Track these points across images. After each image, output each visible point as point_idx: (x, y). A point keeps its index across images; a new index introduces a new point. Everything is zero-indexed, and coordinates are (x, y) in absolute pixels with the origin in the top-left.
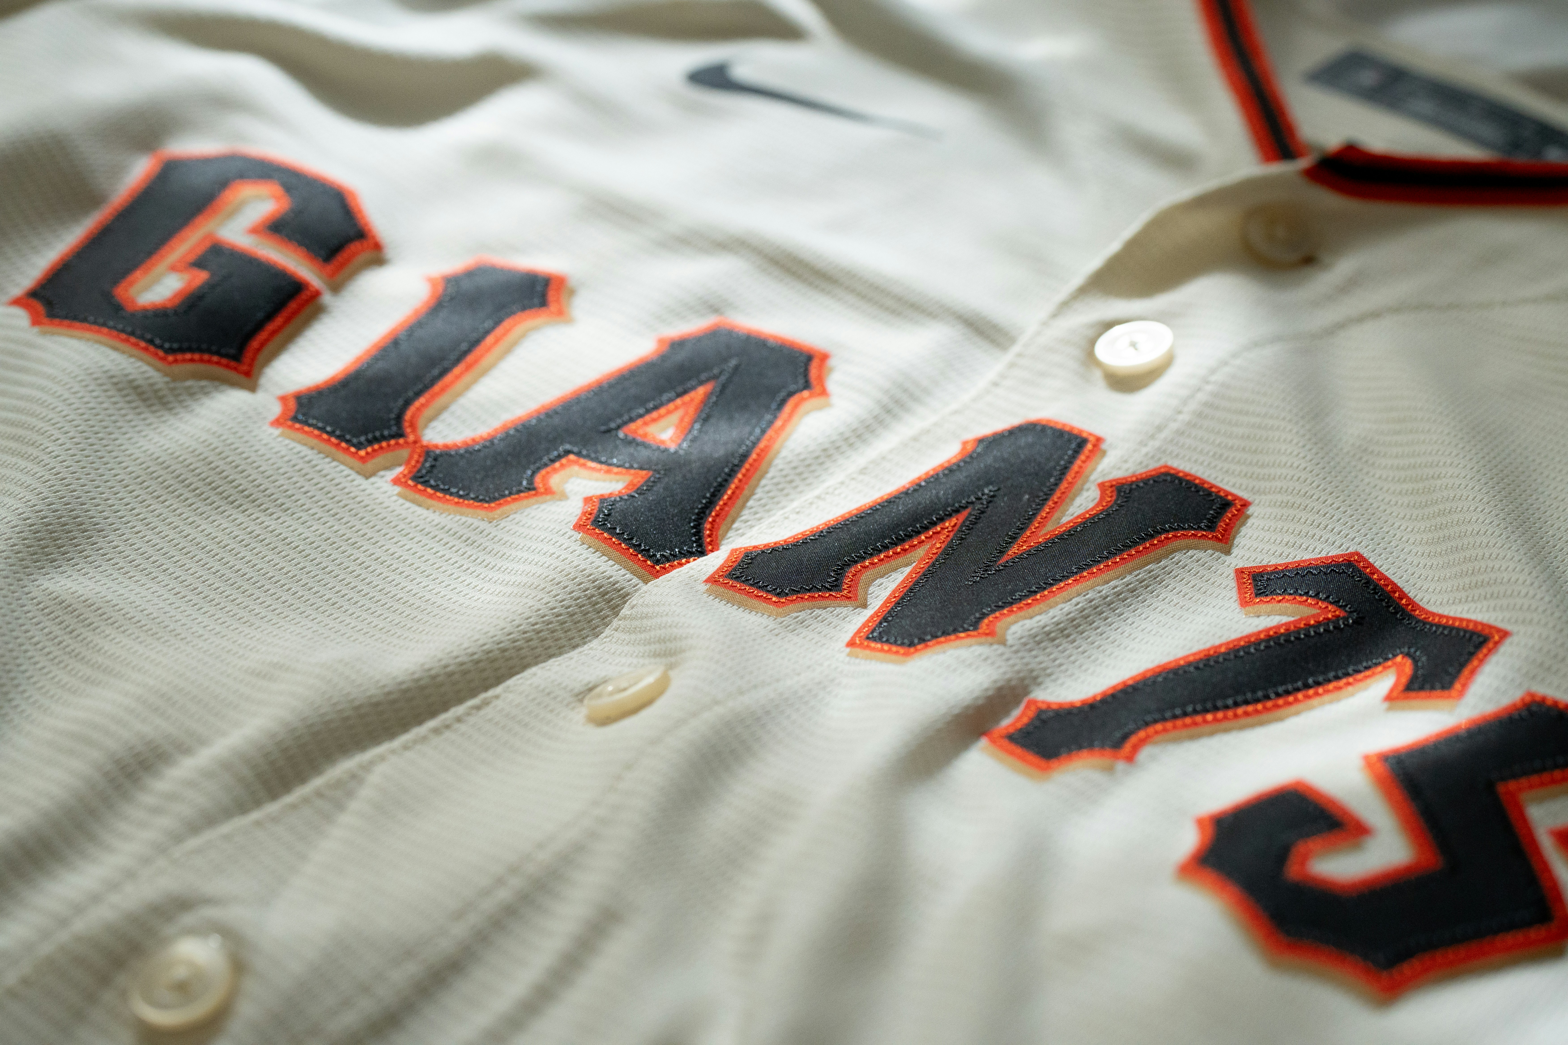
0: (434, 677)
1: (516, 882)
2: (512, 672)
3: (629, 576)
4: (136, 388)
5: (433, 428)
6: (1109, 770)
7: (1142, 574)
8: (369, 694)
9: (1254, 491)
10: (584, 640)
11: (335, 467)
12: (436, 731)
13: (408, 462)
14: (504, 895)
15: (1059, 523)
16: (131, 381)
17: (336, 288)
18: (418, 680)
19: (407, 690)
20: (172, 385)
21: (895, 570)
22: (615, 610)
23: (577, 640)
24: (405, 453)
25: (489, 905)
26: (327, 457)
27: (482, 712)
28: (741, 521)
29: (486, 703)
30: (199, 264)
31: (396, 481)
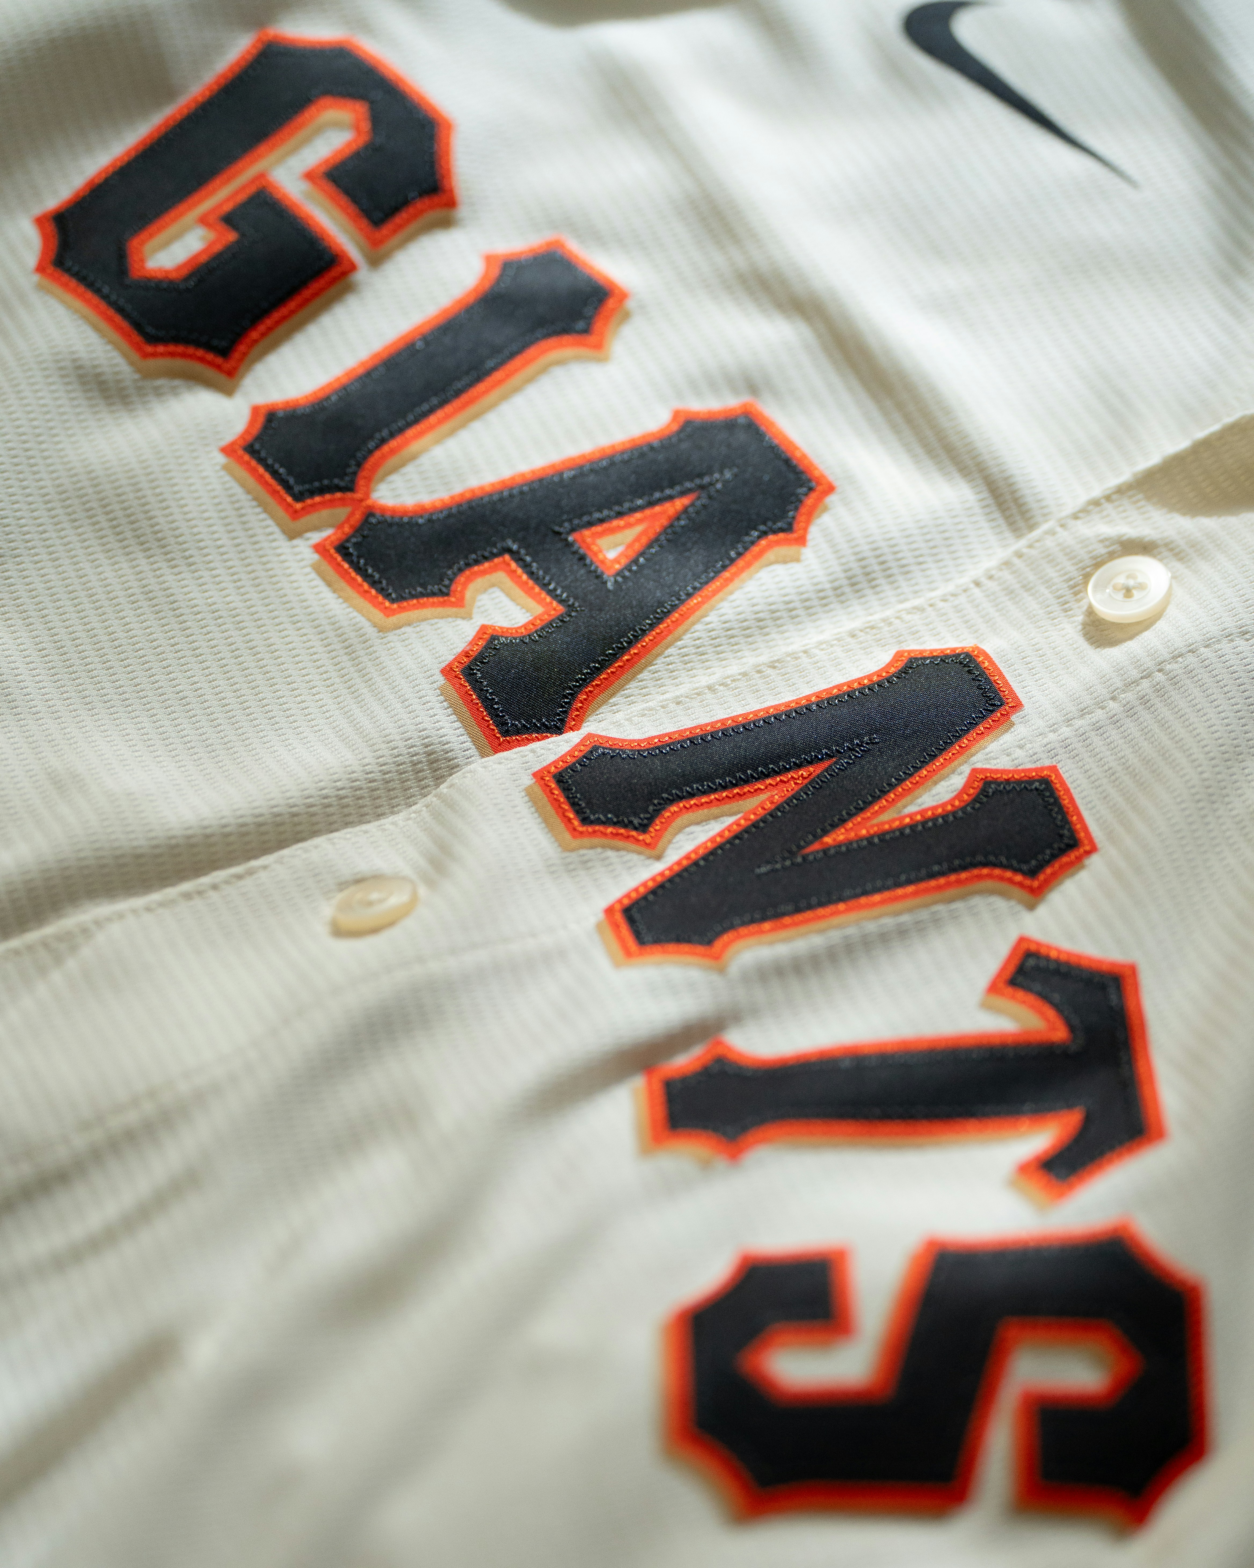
0: (207, 836)
1: (148, 1108)
2: (298, 838)
3: (469, 744)
4: (103, 383)
5: (390, 482)
6: (706, 1165)
7: (924, 915)
8: (135, 843)
9: (1111, 835)
10: (393, 809)
11: (263, 520)
12: (187, 896)
13: (340, 527)
14: (132, 1117)
15: (900, 812)
16: (98, 375)
17: (376, 261)
18: (189, 837)
19: (177, 846)
20: (140, 384)
21: (716, 817)
22: (439, 780)
23: (385, 809)
24: (342, 512)
25: (115, 1123)
26: (259, 506)
27: (241, 883)
28: (622, 696)
29: (251, 872)
30: (229, 220)
31: (319, 548)
